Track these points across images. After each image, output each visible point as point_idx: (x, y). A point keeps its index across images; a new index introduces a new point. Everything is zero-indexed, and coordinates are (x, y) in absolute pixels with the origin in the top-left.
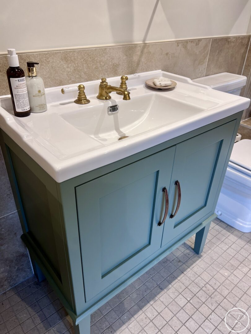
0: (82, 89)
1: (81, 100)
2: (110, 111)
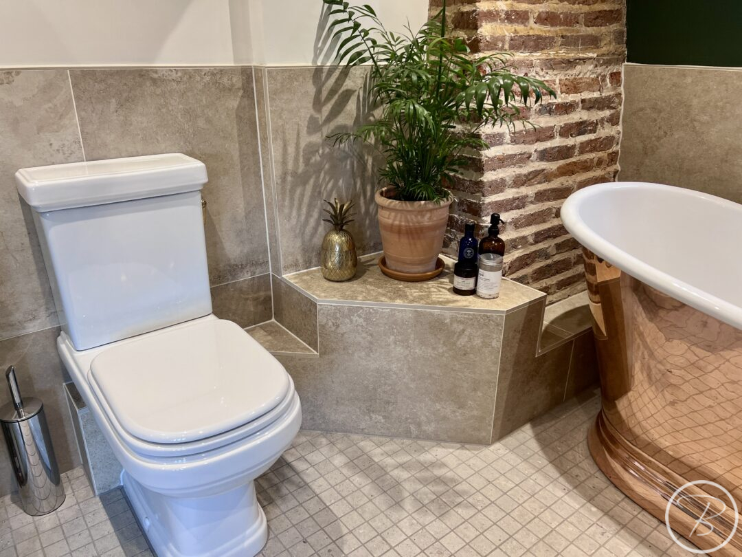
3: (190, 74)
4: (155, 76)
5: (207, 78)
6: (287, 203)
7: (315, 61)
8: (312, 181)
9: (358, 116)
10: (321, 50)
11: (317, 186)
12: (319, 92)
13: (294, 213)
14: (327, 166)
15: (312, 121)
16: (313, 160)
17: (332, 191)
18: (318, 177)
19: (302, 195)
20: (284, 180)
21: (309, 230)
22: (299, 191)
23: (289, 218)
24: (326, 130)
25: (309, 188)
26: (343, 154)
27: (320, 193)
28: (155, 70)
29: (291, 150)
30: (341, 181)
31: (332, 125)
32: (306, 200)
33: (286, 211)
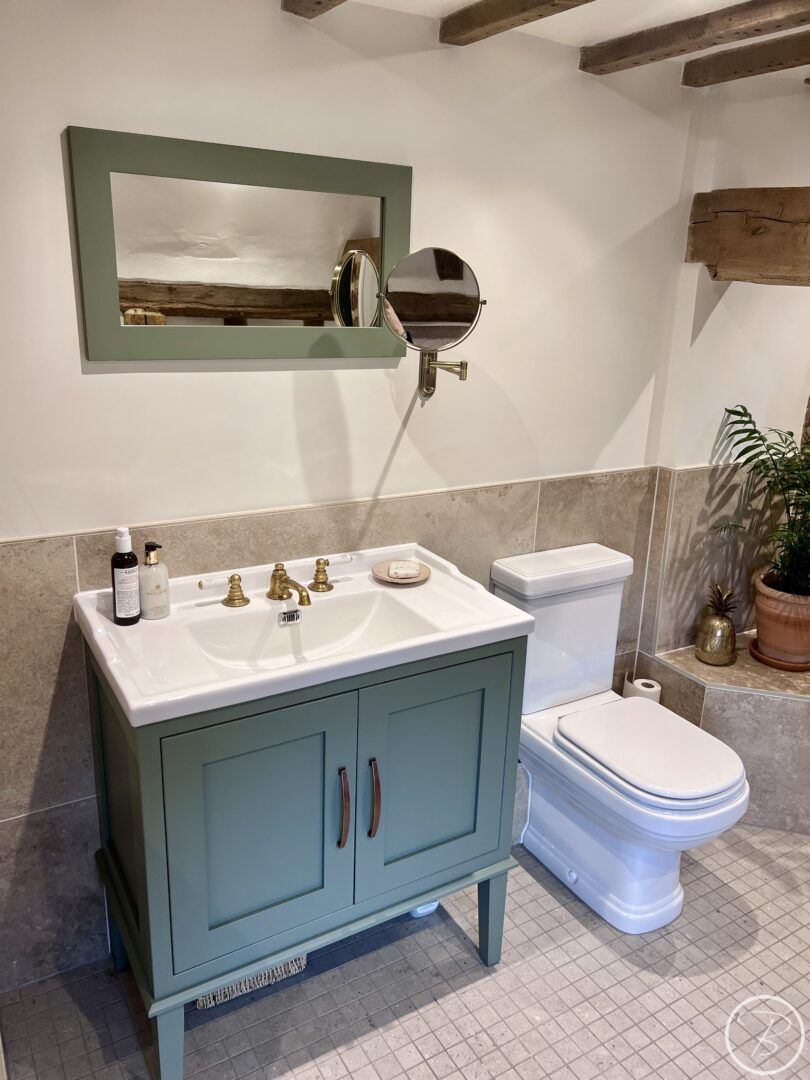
0: (237, 582)
1: (234, 599)
2: (284, 619)
3: (614, 477)
4: (592, 481)
5: (626, 479)
6: (670, 587)
7: (711, 462)
8: (693, 567)
9: (739, 507)
10: (717, 451)
11: (696, 570)
12: (712, 488)
13: (675, 597)
14: (707, 553)
15: (703, 513)
16: (696, 549)
17: (707, 575)
18: (699, 563)
19: (683, 580)
20: (672, 566)
21: (683, 611)
22: (681, 575)
23: (669, 600)
24: (712, 521)
25: (690, 572)
26: (721, 541)
27: (697, 577)
28: (592, 477)
29: (682, 540)
30: (716, 566)
31: (717, 517)
32: (686, 584)
33: (669, 594)
